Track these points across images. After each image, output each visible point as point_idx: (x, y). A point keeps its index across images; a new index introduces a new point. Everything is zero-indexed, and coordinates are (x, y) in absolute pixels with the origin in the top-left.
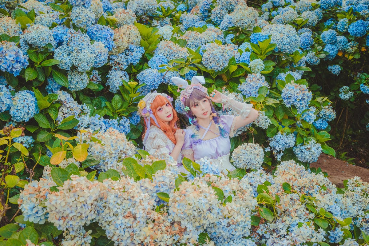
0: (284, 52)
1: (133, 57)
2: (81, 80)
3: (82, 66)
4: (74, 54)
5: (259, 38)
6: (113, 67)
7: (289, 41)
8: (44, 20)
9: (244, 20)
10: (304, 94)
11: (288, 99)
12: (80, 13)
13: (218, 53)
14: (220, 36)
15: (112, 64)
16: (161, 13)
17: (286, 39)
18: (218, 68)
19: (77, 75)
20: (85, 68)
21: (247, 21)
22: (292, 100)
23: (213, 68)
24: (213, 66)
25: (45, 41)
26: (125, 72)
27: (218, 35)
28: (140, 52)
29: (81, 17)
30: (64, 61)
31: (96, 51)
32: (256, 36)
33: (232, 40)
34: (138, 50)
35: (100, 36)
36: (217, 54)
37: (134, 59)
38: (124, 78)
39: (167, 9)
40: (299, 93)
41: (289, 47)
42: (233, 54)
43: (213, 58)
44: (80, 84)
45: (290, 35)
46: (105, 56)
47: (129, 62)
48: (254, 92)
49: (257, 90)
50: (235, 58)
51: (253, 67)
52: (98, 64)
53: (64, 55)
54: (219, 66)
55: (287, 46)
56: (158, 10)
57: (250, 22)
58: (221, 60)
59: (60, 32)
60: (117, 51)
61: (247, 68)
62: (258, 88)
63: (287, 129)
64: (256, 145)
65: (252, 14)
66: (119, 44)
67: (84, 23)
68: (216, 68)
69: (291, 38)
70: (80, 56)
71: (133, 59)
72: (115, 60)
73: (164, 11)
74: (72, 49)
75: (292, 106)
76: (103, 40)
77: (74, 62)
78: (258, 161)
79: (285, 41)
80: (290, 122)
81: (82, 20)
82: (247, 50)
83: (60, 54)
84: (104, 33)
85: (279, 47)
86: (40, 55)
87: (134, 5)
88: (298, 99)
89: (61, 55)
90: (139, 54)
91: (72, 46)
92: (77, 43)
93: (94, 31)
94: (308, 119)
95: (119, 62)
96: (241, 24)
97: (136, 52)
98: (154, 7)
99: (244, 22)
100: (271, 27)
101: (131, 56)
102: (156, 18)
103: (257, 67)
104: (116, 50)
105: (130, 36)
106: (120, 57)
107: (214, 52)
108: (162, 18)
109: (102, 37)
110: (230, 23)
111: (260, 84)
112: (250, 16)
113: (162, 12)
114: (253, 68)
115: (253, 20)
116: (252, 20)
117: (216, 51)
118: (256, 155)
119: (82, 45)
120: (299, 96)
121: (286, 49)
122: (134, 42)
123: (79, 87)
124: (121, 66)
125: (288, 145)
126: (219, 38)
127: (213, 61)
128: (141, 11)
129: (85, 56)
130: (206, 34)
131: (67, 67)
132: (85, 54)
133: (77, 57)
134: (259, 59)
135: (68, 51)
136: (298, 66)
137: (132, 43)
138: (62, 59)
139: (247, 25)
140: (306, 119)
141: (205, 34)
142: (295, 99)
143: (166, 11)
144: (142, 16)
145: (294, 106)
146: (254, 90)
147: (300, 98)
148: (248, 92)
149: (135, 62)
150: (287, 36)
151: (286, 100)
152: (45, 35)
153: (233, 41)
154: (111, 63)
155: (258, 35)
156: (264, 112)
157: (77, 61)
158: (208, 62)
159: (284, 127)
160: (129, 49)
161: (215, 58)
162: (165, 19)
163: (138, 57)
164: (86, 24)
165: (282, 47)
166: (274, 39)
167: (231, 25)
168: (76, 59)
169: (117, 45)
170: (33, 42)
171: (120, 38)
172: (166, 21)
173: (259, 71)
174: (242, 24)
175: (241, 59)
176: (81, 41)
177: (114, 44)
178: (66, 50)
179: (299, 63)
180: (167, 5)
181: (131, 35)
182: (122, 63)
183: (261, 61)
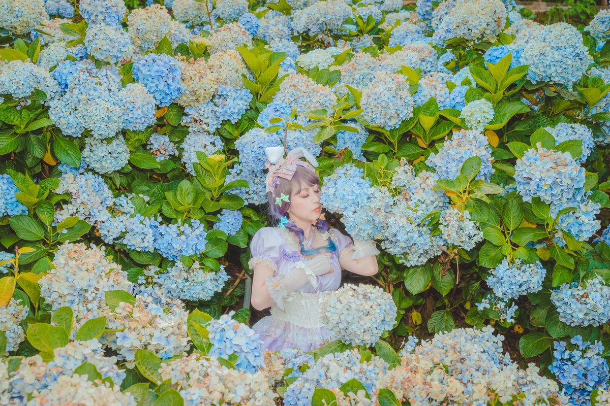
0: (551, 81)
1: (225, 109)
2: (110, 153)
3: (96, 129)
4: (81, 108)
5: (500, 56)
6: (190, 129)
7: (557, 57)
8: (52, 53)
9: (470, 22)
10: (559, 173)
11: (524, 184)
12: (96, 34)
13: (385, 92)
14: (428, 58)
15: (186, 123)
16: (355, 27)
17: (551, 55)
18: (387, 121)
19: (99, 145)
20: (103, 132)
21: (476, 23)
22: (533, 186)
23: (378, 121)
24: (376, 118)
25: (21, 87)
26: (215, 137)
27: (424, 56)
28: (242, 99)
29: (97, 42)
30: (63, 121)
31: (124, 101)
32: (496, 54)
33: (447, 63)
34: (238, 95)
35: (148, 73)
36: (382, 94)
37: (229, 112)
38: (210, 147)
39: (368, 19)
40: (548, 170)
41: (559, 71)
42: (433, 93)
43: (376, 102)
44: (109, 161)
45: (560, 45)
46: (145, 109)
47: (222, 118)
48: (454, 169)
49: (461, 165)
50: (438, 100)
51: (467, 116)
52: (132, 125)
53: (63, 110)
54: (388, 117)
55: (553, 69)
56: (347, 21)
57: (484, 25)
58: (391, 104)
59: (65, 71)
60: (194, 98)
61: (456, 120)
62: (464, 161)
63: (522, 252)
64: (374, 291)
65: (489, 8)
66: (195, 84)
67: (104, 53)
68: (382, 121)
69: (562, 52)
70: (89, 111)
71: (226, 112)
72: (192, 116)
73: (360, 23)
74: (76, 100)
75: (533, 199)
76: (155, 80)
77: (83, 121)
78: (365, 327)
79: (548, 58)
80: (535, 235)
81: (99, 47)
82: (467, 82)
83: (57, 109)
84: (156, 68)
85: (537, 71)
86: (24, 112)
87: (303, 18)
88: (543, 183)
89: (59, 111)
90: (240, 102)
91: (77, 93)
92: (85, 87)
93: (140, 66)
94: (574, 231)
95: (201, 121)
96: (466, 31)
97: (234, 99)
98: (334, 17)
99: (471, 26)
100: (531, 33)
101: (222, 108)
102: (344, 37)
103: (475, 116)
104: (191, 98)
105: (221, 70)
106: (203, 109)
107: (377, 90)
108: (357, 35)
109: (153, 74)
110: (448, 31)
111: (468, 153)
112: (484, 12)
113: (356, 24)
114: (468, 118)
115: (490, 20)
116: (487, 21)
117: (381, 88)
118: (361, 313)
119: (95, 90)
120: (546, 178)
121: (553, 75)
122: (228, 80)
123: (107, 165)
124: (205, 126)
125: (524, 288)
126: (424, 63)
127: (376, 109)
128: (314, 26)
129: (98, 111)
130: (397, 57)
131: (73, 130)
132: (98, 106)
133: (86, 113)
134: (483, 100)
135: (73, 104)
136: (601, 111)
137: (226, 84)
138: (60, 118)
139: (477, 31)
140: (570, 231)
141: (395, 57)
142: (538, 186)
143: (364, 23)
144: (317, 35)
145: (538, 201)
146: (454, 164)
147: (549, 182)
148: (444, 169)
149: (231, 118)
150: (555, 45)
151: (521, 187)
152: (21, 78)
153: (448, 66)
154: (184, 121)
155: (500, 51)
156: (467, 212)
157: (87, 120)
158: (369, 110)
159: (515, 246)
160: (219, 93)
161: (379, 101)
162: (361, 38)
163: (238, 107)
164: (108, 53)
165: (545, 72)
166: (528, 56)
167: (450, 36)
168: (85, 117)
169: (190, 89)
170: (4, 90)
171: (195, 75)
172: (364, 41)
173: (481, 124)
174: (469, 30)
175: (447, 103)
176: (94, 85)
177: (183, 86)
178: (69, 102)
179: (603, 104)
180: (368, 12)
181: (223, 68)
182: (206, 121)
183: (484, 104)
